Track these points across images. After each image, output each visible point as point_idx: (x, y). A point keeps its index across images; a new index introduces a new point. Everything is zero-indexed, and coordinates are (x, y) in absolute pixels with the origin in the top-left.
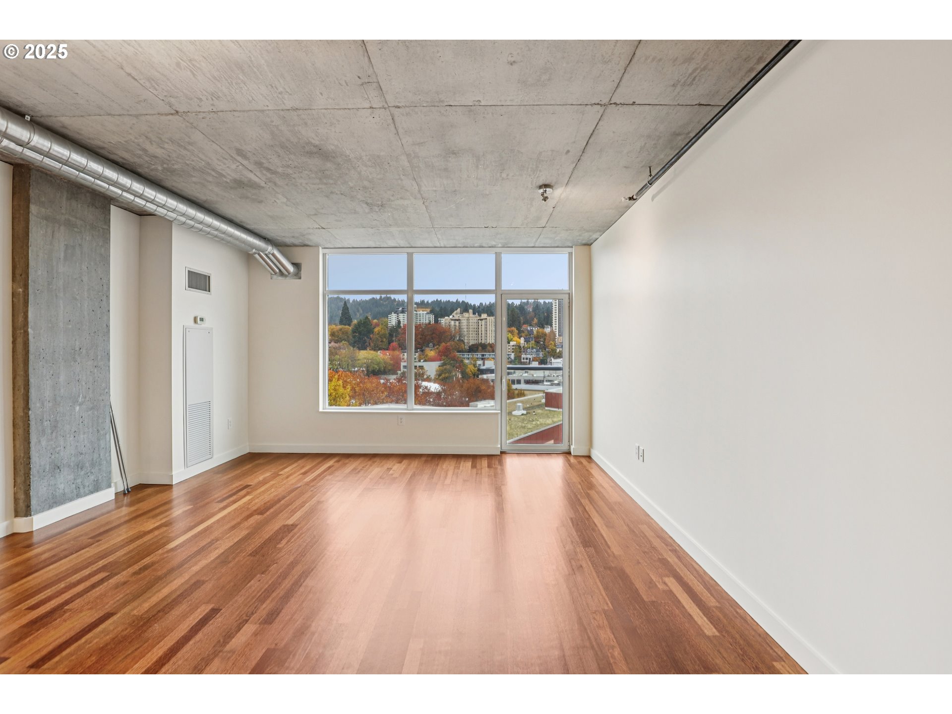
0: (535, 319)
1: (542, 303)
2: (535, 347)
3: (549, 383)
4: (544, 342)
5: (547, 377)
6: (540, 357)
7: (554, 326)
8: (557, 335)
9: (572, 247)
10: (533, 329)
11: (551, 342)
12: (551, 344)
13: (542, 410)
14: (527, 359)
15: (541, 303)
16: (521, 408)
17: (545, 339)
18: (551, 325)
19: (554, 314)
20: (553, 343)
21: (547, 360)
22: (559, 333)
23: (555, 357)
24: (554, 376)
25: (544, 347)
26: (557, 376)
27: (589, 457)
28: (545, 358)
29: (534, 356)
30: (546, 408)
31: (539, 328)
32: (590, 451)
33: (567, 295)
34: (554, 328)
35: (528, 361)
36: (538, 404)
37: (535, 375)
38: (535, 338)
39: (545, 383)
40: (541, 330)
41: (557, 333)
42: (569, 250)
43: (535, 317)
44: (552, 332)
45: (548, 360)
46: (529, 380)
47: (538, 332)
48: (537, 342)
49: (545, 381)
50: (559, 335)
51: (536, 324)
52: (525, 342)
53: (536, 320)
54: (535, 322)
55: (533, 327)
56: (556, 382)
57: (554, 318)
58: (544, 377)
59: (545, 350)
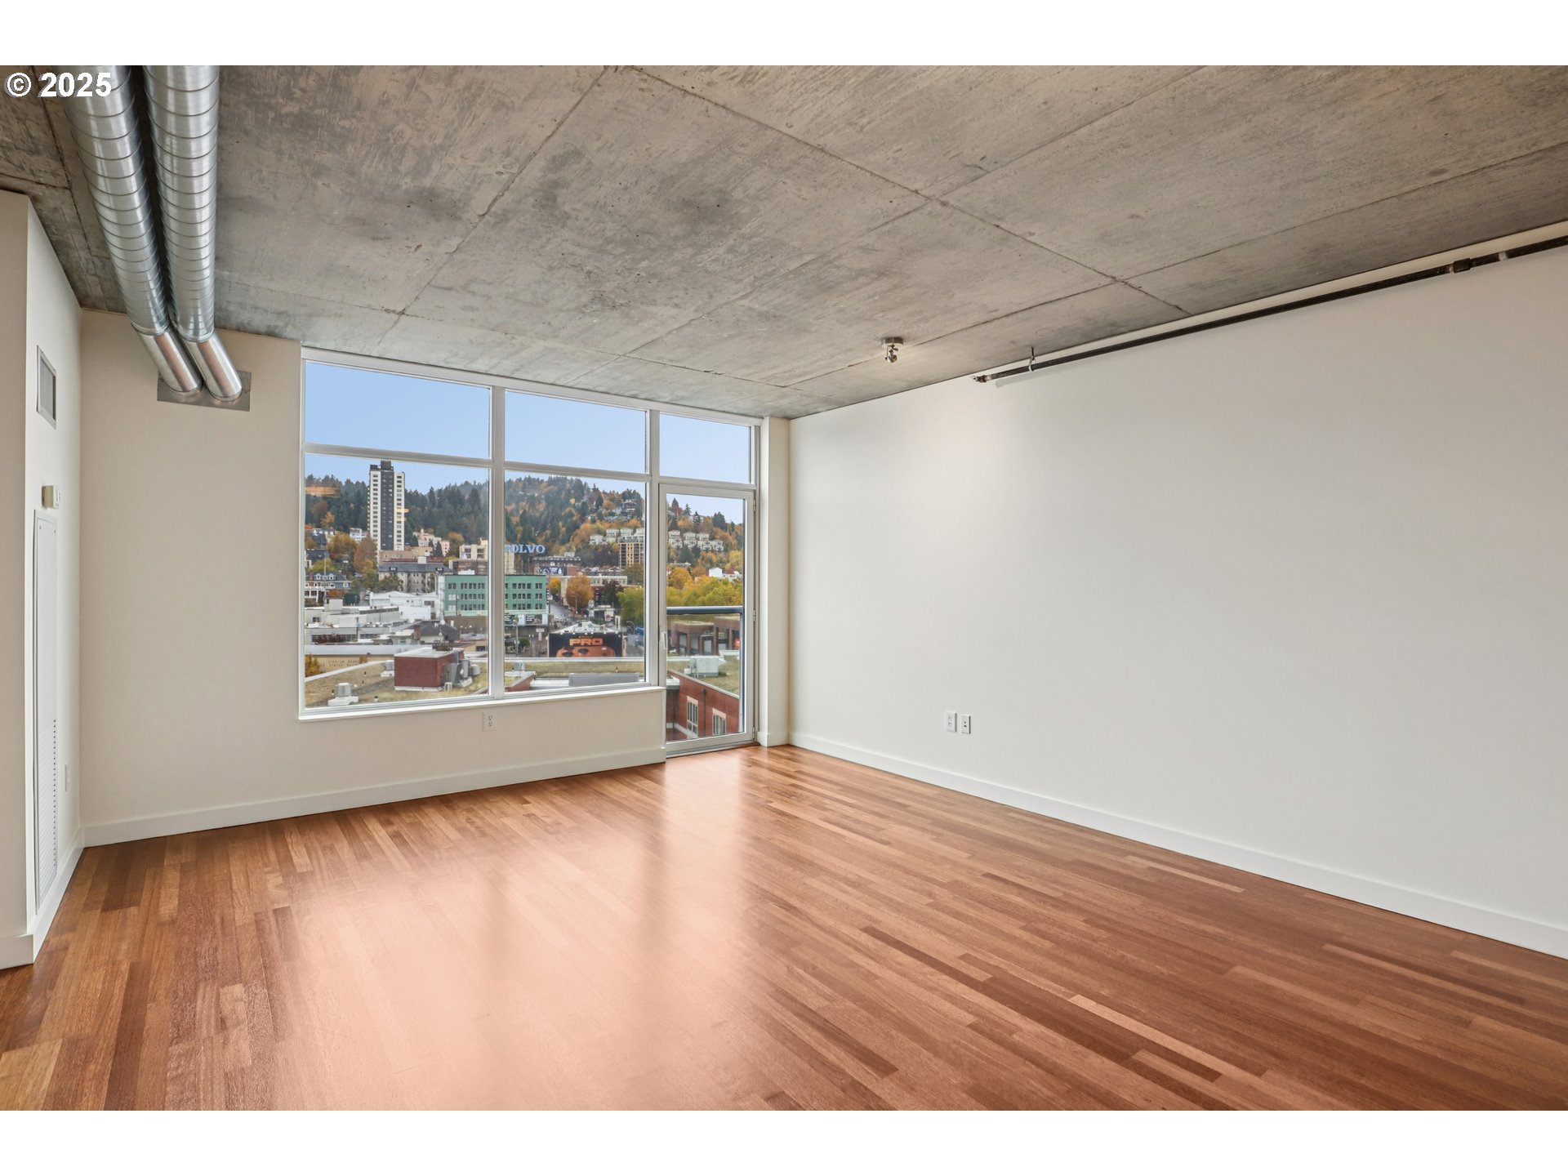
0: (329, 514)
1: (344, 484)
2: (333, 569)
3: (369, 640)
4: (352, 559)
5: (363, 629)
6: (343, 590)
7: (372, 529)
8: (379, 547)
9: (762, 418)
10: (324, 535)
11: (367, 560)
12: (368, 564)
13: (389, 691)
14: (314, 593)
15: (340, 483)
16: (348, 691)
17: (352, 555)
18: (365, 528)
19: (372, 505)
20: (372, 563)
21: (358, 596)
22: (382, 542)
23: (376, 589)
24: (377, 626)
25: (351, 571)
26: (385, 626)
27: (789, 745)
28: (354, 592)
29: (330, 588)
30: (398, 688)
31: (336, 532)
32: (789, 736)
33: (752, 494)
34: (372, 533)
35: (317, 597)
36: (374, 681)
37: (335, 626)
38: (330, 551)
39: (360, 641)
40: (342, 536)
41: (379, 543)
42: (756, 421)
43: (329, 509)
44: (369, 543)
45: (361, 596)
46: (325, 636)
47: (336, 540)
48: (337, 561)
49: (359, 636)
50: (383, 548)
51: (330, 524)
52: (308, 559)
53: (330, 517)
54: (328, 521)
55: (324, 529)
56: (384, 637)
57: (372, 515)
58: (358, 629)
59: (354, 575)
